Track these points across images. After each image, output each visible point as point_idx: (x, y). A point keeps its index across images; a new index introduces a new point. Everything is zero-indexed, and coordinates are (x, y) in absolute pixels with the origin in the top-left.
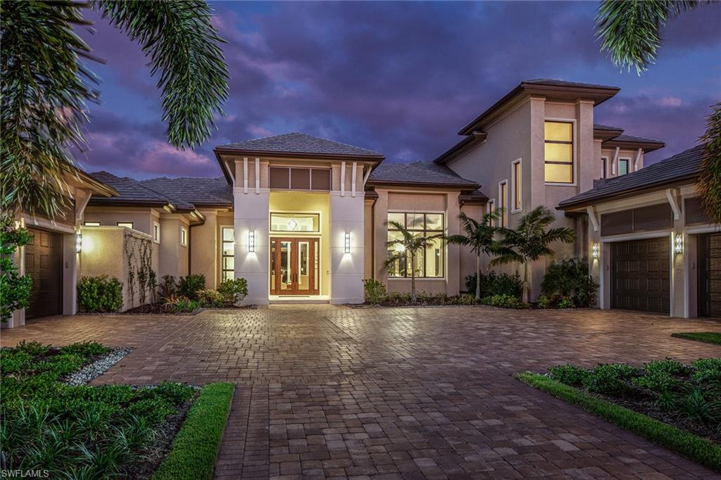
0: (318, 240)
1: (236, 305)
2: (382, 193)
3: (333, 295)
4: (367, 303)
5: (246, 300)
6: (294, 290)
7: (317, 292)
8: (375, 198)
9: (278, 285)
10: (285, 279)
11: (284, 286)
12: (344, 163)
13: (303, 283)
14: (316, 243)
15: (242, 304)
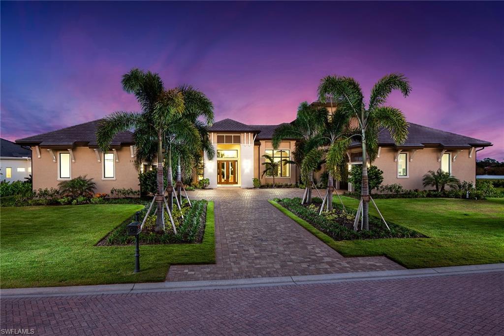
0: (237, 161)
1: (206, 188)
2: (263, 143)
3: (242, 184)
4: (254, 188)
5: (209, 187)
6: (227, 182)
7: (237, 183)
8: (259, 145)
9: (220, 180)
10: (224, 177)
11: (223, 180)
12: (245, 133)
13: (231, 179)
14: (236, 163)
15: (207, 188)
